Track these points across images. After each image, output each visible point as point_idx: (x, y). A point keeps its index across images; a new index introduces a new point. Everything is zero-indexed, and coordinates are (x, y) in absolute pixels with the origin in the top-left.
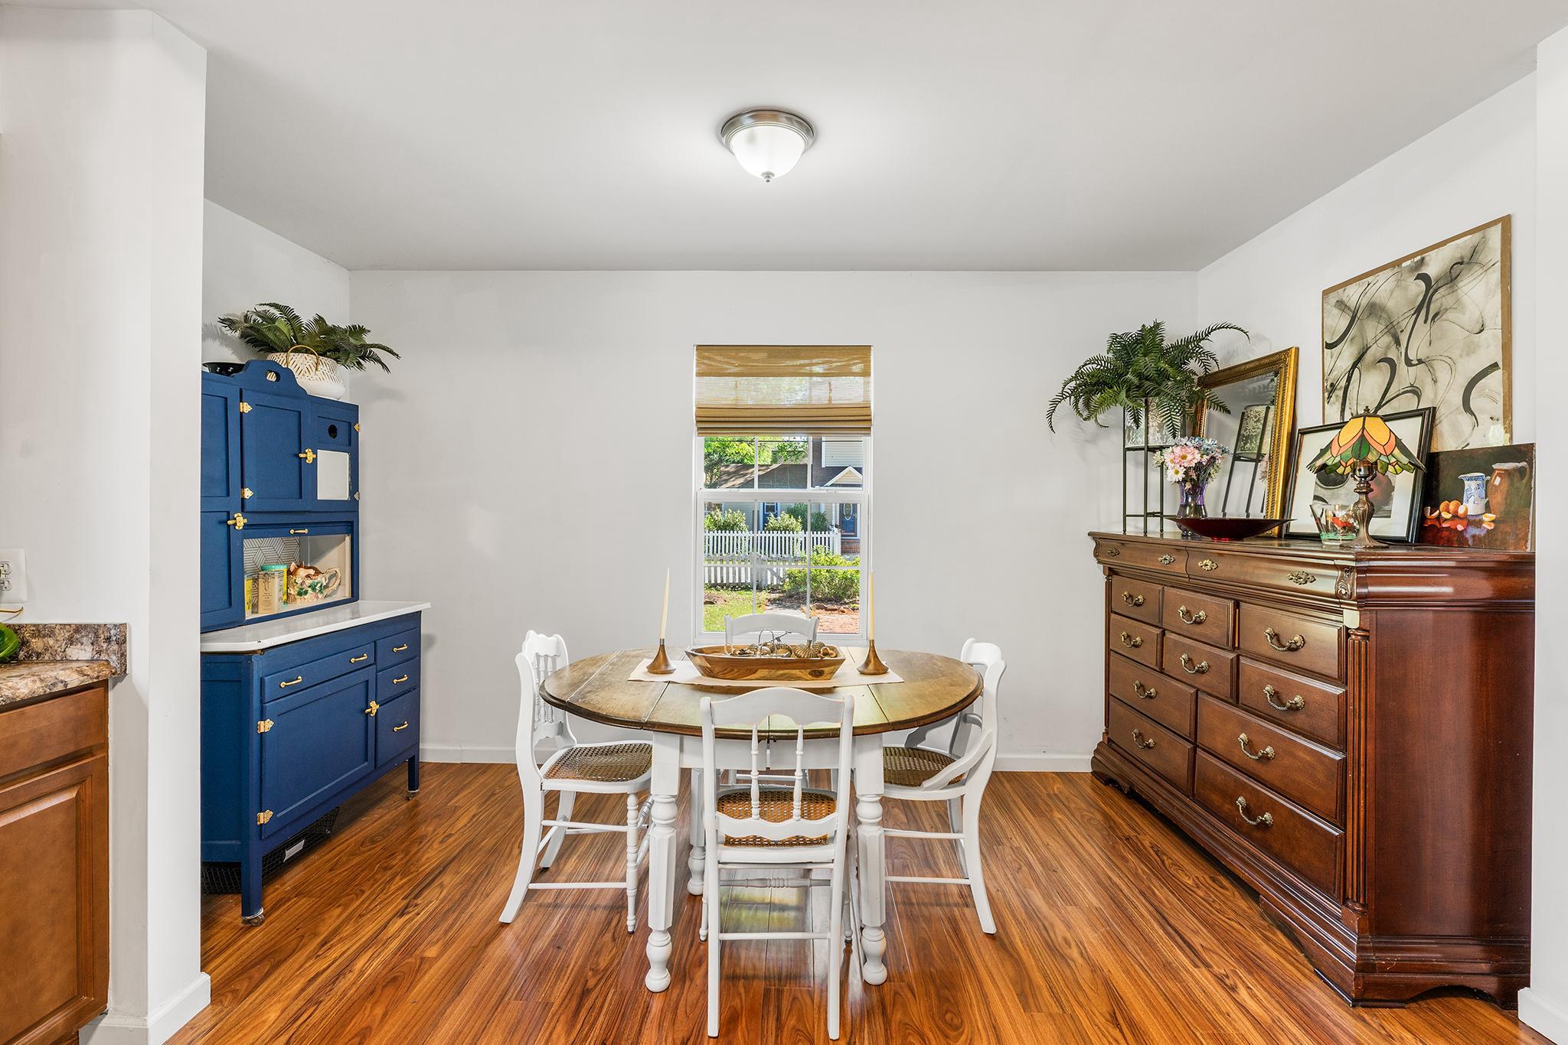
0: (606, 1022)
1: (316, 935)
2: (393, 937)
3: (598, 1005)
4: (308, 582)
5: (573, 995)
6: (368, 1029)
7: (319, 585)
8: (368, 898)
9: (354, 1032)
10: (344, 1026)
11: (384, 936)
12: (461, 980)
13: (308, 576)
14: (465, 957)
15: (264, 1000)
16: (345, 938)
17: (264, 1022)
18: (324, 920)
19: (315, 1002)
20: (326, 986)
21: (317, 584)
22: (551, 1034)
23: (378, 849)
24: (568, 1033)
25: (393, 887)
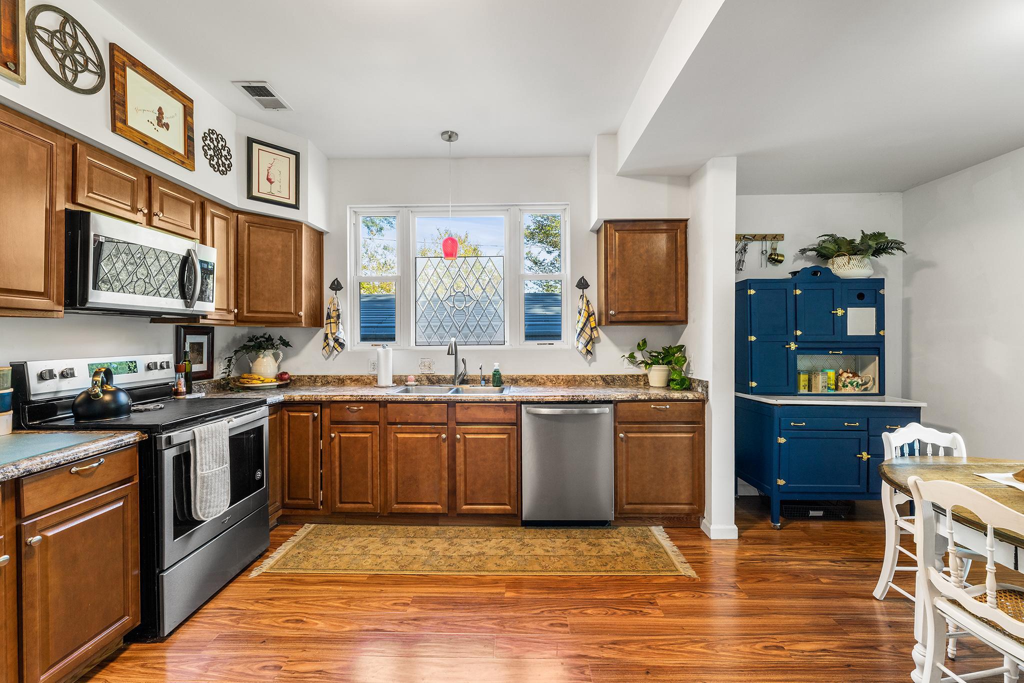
0: (865, 663)
1: (791, 545)
2: (817, 565)
3: (871, 656)
4: (848, 380)
5: (865, 642)
6: (769, 580)
7: (856, 383)
8: (829, 548)
9: (763, 577)
10: (762, 573)
11: (813, 562)
12: (823, 596)
13: (848, 377)
14: (836, 592)
15: (751, 549)
16: (799, 553)
17: (744, 554)
18: (800, 543)
19: (763, 561)
20: (773, 560)
21: (854, 382)
22: (830, 641)
23: (860, 536)
24: (838, 647)
25: (844, 552)
